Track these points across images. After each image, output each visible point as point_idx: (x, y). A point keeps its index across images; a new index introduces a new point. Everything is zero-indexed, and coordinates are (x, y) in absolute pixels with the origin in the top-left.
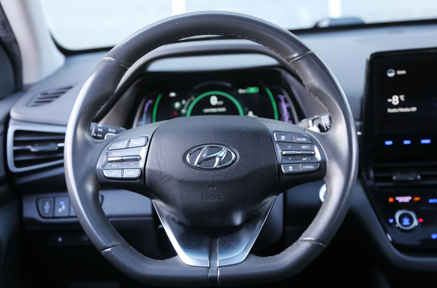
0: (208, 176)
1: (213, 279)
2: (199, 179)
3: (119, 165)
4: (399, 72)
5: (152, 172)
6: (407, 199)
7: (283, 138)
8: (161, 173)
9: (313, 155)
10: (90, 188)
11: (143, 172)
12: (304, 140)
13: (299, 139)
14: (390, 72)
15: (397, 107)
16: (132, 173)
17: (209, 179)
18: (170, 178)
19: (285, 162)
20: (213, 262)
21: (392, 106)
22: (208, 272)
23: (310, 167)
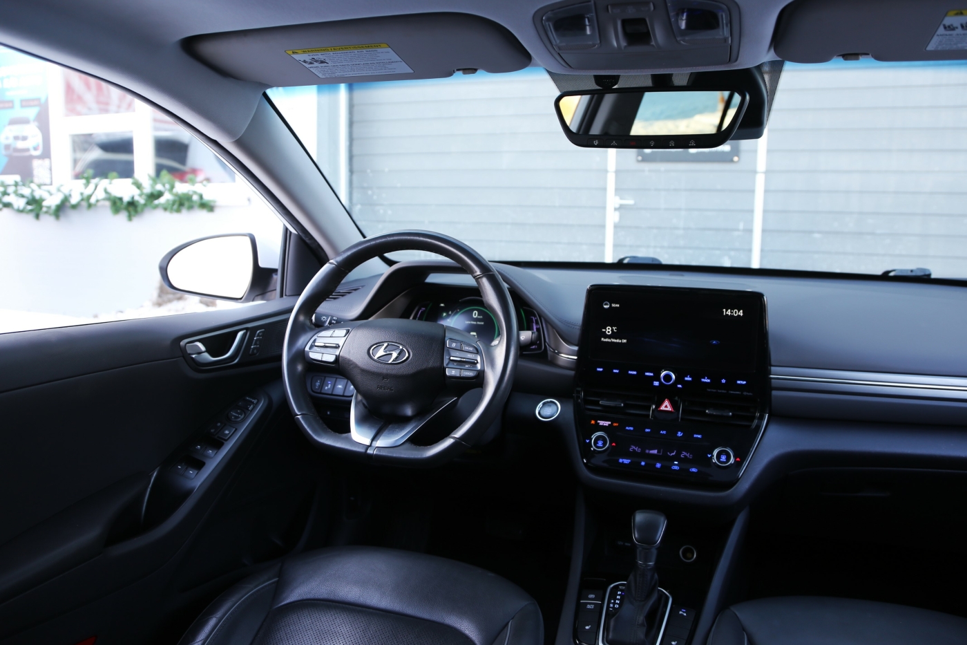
0: (384, 370)
1: (371, 456)
2: (376, 370)
3: (323, 350)
4: (613, 305)
5: (344, 359)
6: (607, 423)
7: (454, 345)
8: (349, 360)
9: (474, 363)
10: (300, 368)
11: (337, 358)
12: (471, 349)
13: (467, 348)
14: (606, 304)
15: (609, 337)
16: (329, 357)
17: (385, 371)
18: (356, 366)
19: (449, 366)
20: (374, 443)
21: (606, 336)
22: (367, 449)
23: (470, 374)
